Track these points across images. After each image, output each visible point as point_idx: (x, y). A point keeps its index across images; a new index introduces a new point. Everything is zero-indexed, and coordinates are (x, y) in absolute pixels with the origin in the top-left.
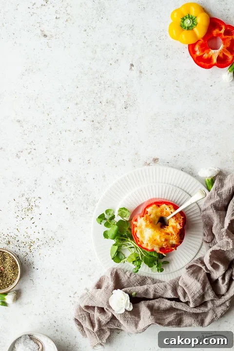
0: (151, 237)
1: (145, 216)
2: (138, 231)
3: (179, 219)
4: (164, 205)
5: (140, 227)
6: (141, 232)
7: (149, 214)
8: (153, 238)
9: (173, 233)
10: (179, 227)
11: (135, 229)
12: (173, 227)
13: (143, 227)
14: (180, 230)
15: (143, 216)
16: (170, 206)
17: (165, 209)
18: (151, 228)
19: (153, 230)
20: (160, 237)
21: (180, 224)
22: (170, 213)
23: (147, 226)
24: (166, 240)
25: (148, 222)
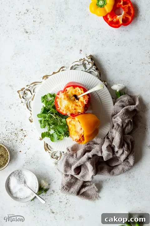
0: (66, 106)
1: (65, 92)
2: (59, 101)
3: (86, 98)
4: (78, 88)
5: (60, 99)
6: (60, 102)
7: (67, 92)
8: (68, 107)
9: (81, 105)
10: (85, 103)
11: (57, 100)
12: (82, 102)
13: (62, 99)
14: (85, 105)
15: (63, 92)
16: (81, 89)
17: (78, 90)
18: (67, 101)
19: (68, 102)
20: (72, 106)
21: (86, 101)
22: (81, 93)
23: (64, 99)
24: (75, 109)
25: (66, 96)
